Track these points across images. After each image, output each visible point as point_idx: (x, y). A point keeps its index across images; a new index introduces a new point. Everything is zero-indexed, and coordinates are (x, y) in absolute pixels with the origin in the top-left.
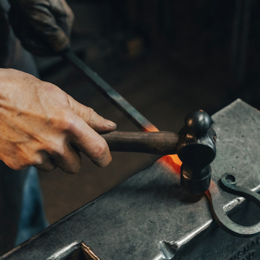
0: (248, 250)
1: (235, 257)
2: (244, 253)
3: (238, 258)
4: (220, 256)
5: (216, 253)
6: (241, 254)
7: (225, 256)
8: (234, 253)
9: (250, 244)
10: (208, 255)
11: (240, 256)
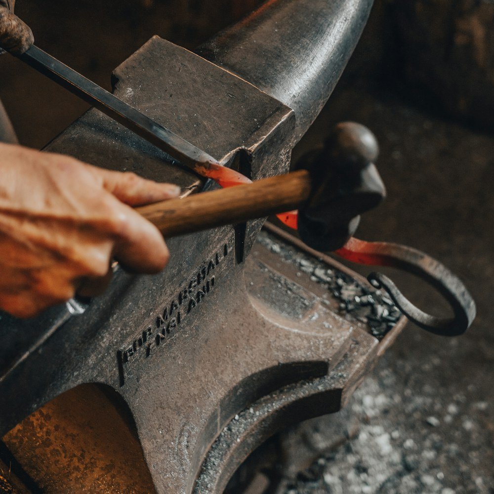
0: (204, 278)
1: (185, 292)
2: (199, 283)
3: (190, 292)
4: (161, 295)
5: (154, 290)
6: (193, 285)
7: (169, 292)
8: (183, 285)
9: (207, 266)
10: (142, 296)
11: (192, 289)
